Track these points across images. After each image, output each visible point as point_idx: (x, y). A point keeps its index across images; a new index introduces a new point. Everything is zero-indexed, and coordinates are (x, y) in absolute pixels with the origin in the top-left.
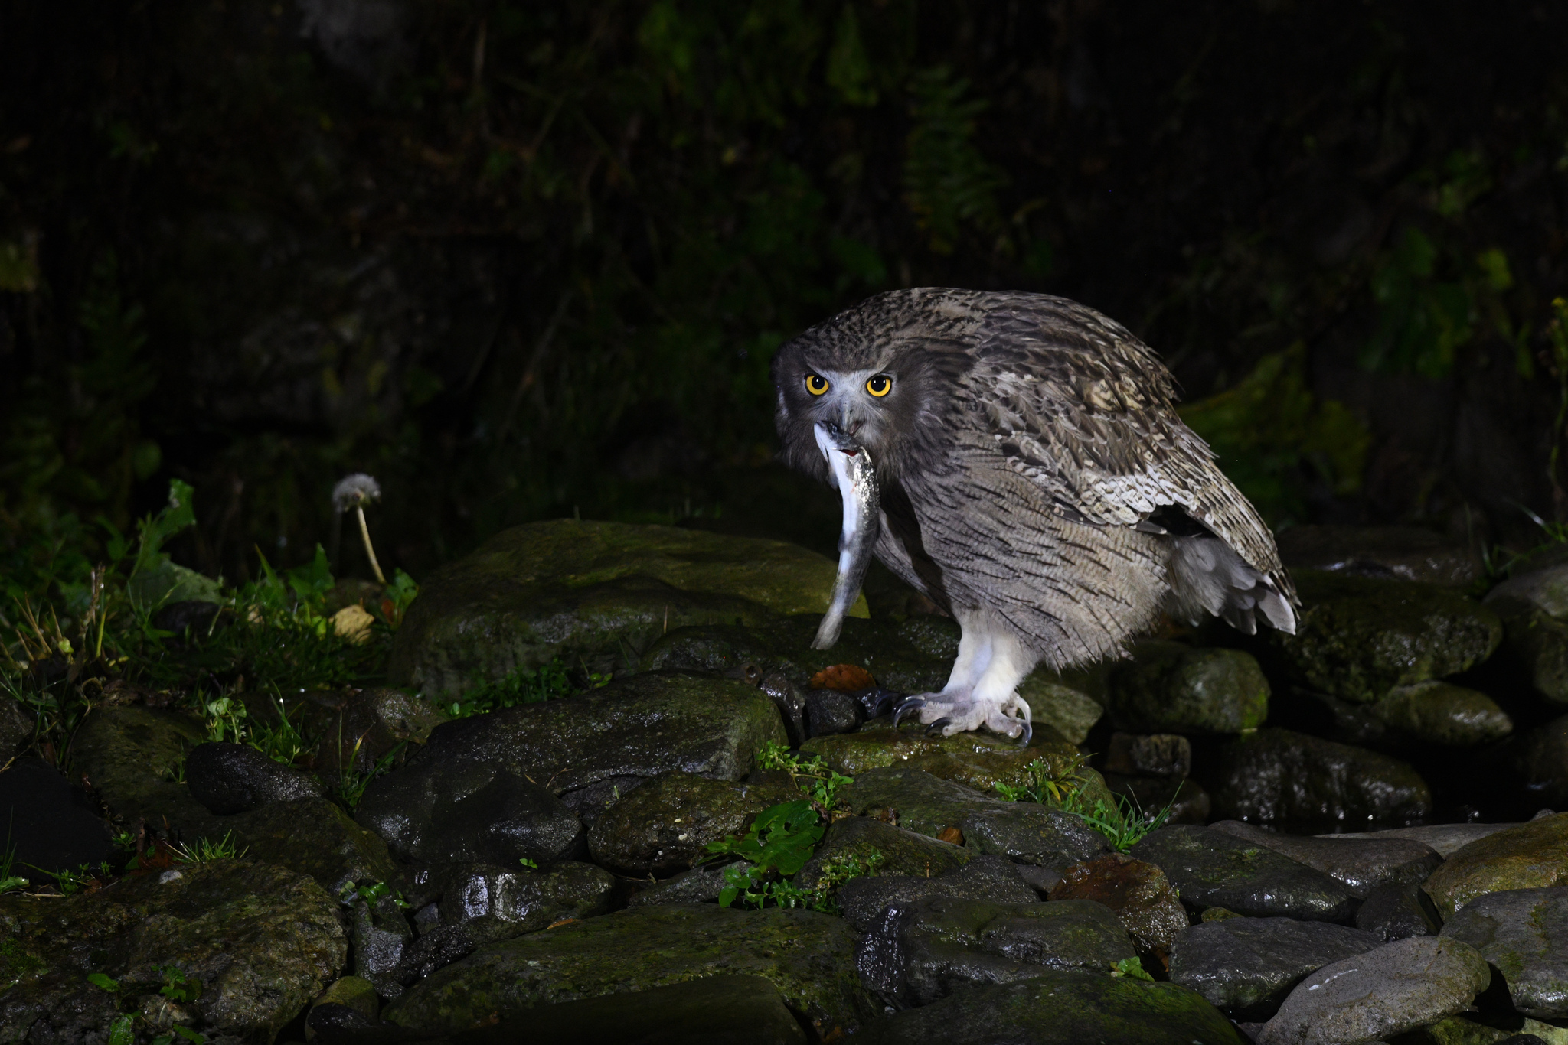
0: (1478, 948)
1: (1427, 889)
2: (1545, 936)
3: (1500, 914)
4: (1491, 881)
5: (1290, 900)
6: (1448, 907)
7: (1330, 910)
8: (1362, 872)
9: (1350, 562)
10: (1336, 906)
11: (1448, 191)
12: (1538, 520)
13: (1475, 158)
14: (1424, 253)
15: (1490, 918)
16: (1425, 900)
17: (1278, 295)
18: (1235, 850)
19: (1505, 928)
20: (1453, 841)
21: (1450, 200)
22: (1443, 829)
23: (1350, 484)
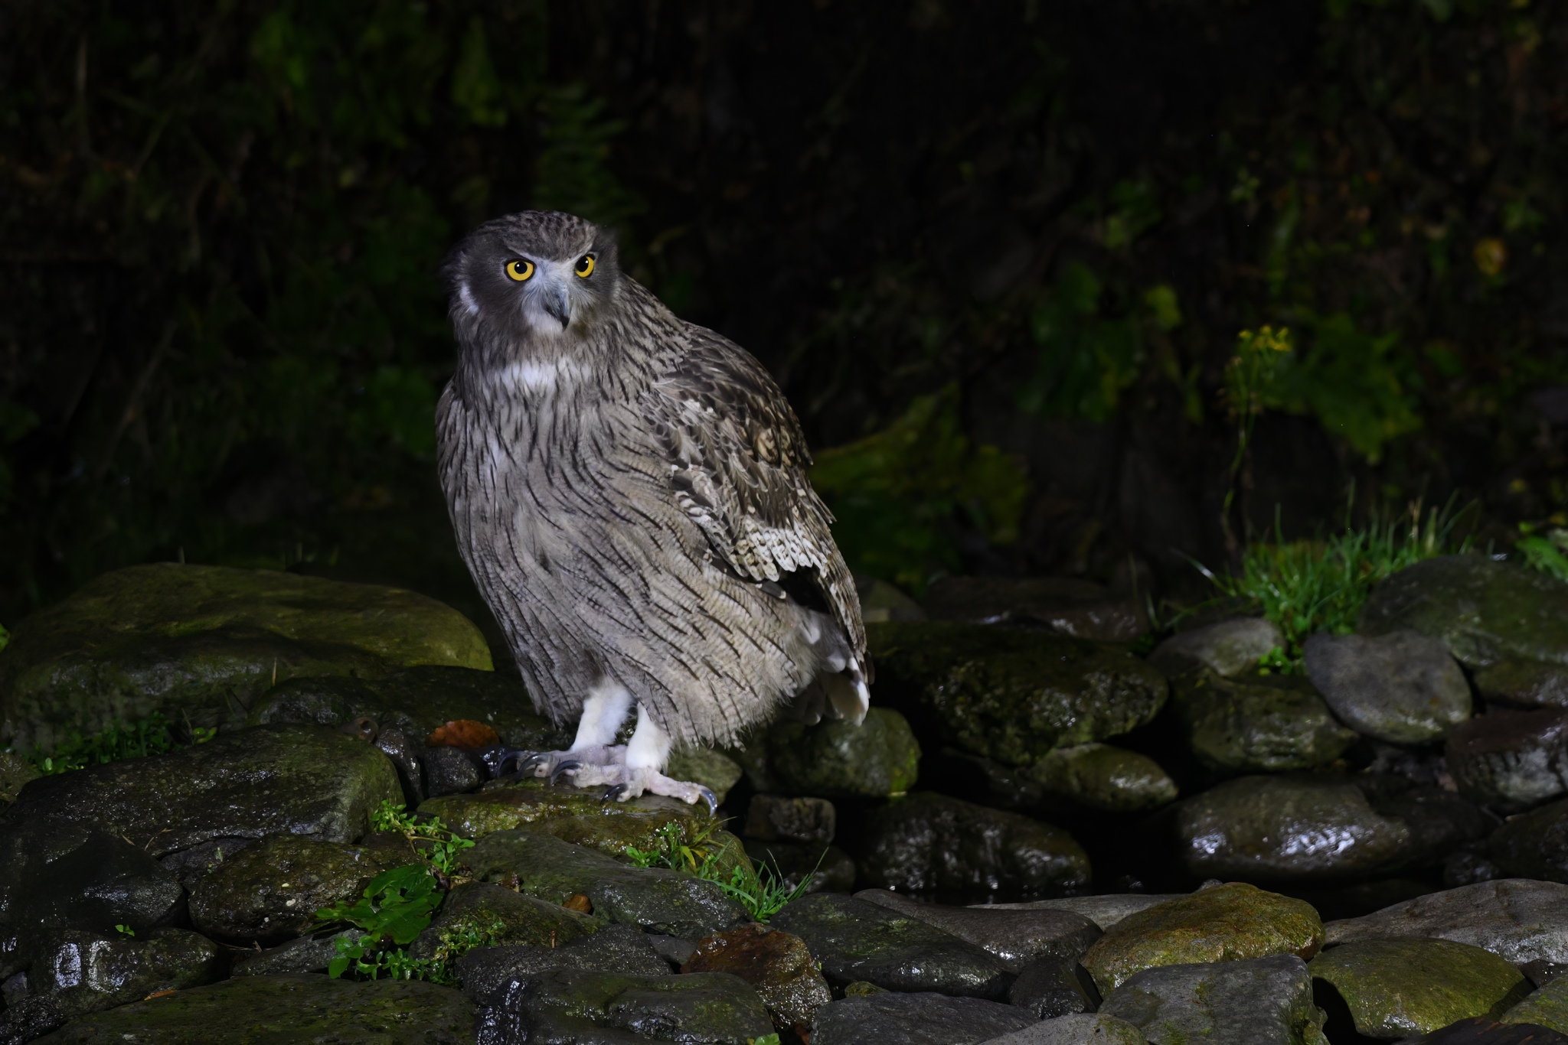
0: (1139, 1027)
1: (1085, 963)
2: (1211, 1015)
3: (1163, 990)
4: (1153, 955)
5: (939, 975)
6: (1108, 983)
7: (981, 985)
8: (1016, 945)
9: (1006, 615)
10: (988, 981)
11: (1114, 223)
12: (1206, 573)
13: (1142, 188)
14: (1087, 288)
15: (1152, 994)
16: (1083, 974)
17: (932, 332)
18: (882, 921)
19: (1168, 1006)
20: (1113, 912)
21: (1116, 232)
22: (1103, 900)
23: (1007, 534)
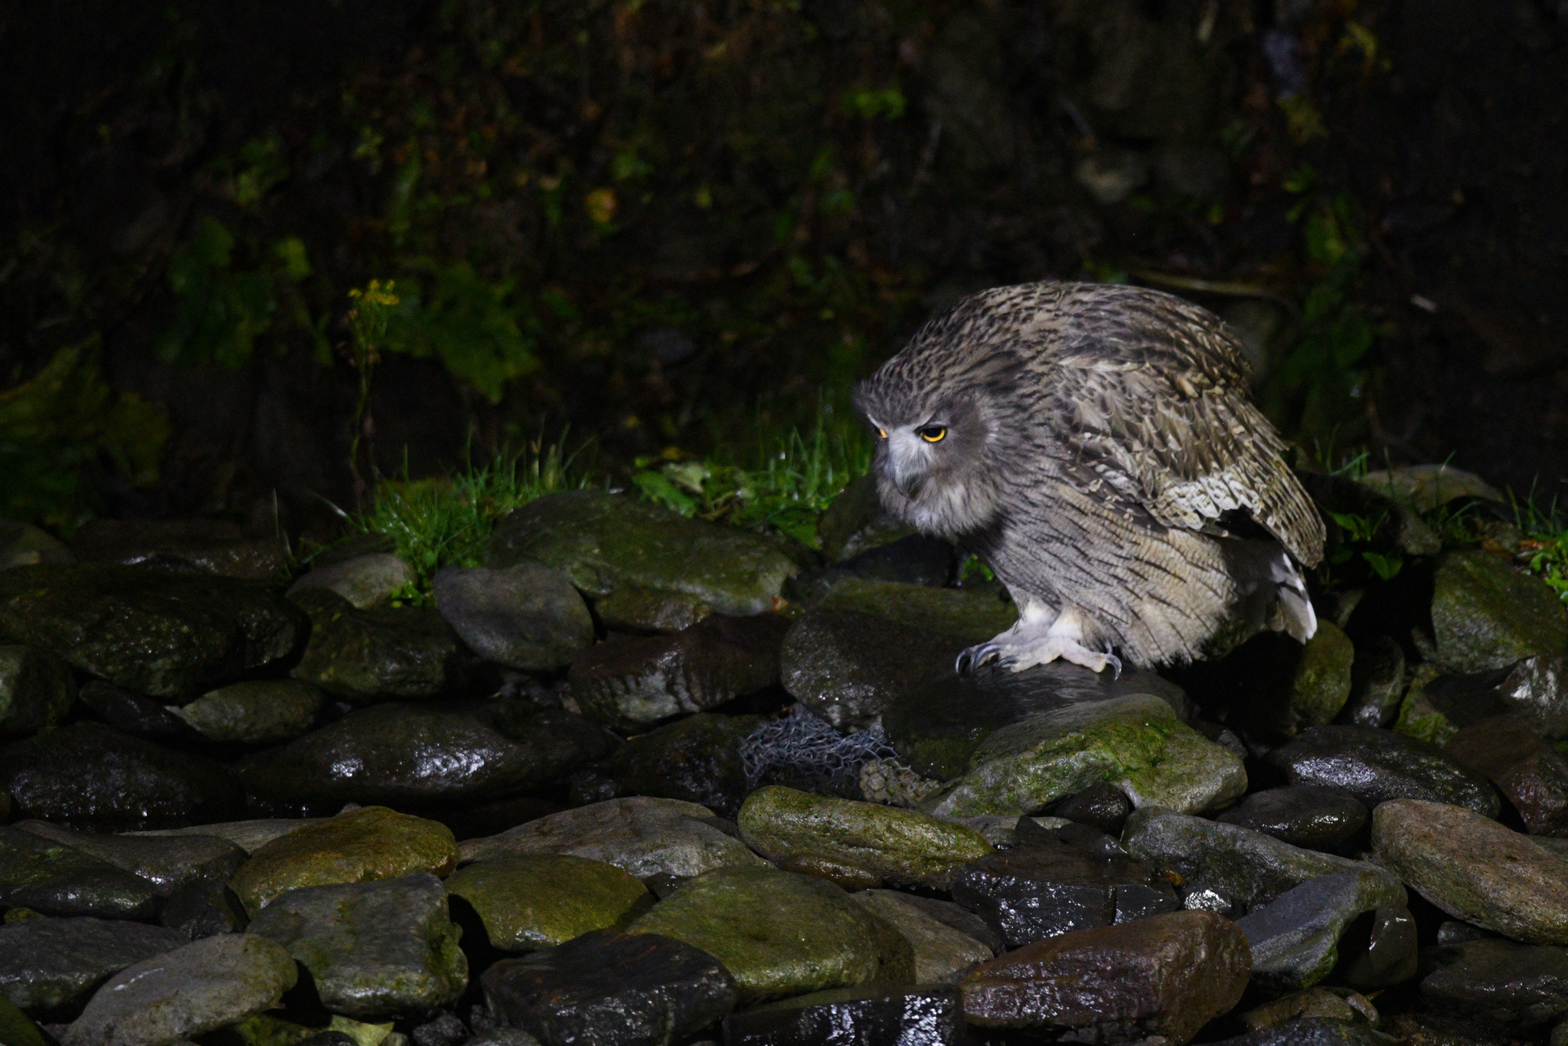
0: (285, 945)
1: (232, 886)
2: (353, 932)
3: (307, 910)
4: (297, 876)
5: (94, 900)
6: (254, 904)
7: (134, 909)
8: (167, 870)
9: (151, 555)
10: (141, 905)
11: (245, 179)
12: (341, 512)
13: (271, 146)
14: (221, 241)
15: (297, 914)
16: (231, 897)
17: (73, 286)
18: (38, 850)
19: (312, 924)
20: (259, 837)
21: (246, 188)
22: (248, 825)
23: (149, 476)
